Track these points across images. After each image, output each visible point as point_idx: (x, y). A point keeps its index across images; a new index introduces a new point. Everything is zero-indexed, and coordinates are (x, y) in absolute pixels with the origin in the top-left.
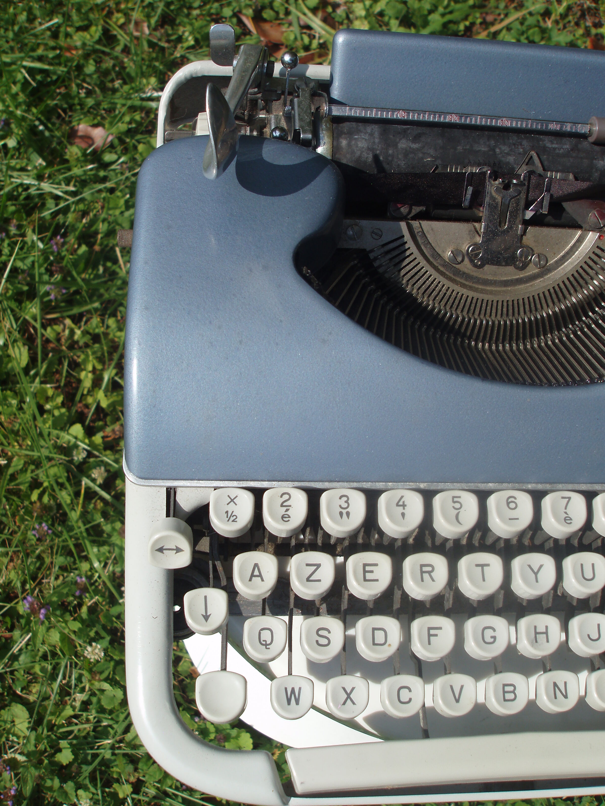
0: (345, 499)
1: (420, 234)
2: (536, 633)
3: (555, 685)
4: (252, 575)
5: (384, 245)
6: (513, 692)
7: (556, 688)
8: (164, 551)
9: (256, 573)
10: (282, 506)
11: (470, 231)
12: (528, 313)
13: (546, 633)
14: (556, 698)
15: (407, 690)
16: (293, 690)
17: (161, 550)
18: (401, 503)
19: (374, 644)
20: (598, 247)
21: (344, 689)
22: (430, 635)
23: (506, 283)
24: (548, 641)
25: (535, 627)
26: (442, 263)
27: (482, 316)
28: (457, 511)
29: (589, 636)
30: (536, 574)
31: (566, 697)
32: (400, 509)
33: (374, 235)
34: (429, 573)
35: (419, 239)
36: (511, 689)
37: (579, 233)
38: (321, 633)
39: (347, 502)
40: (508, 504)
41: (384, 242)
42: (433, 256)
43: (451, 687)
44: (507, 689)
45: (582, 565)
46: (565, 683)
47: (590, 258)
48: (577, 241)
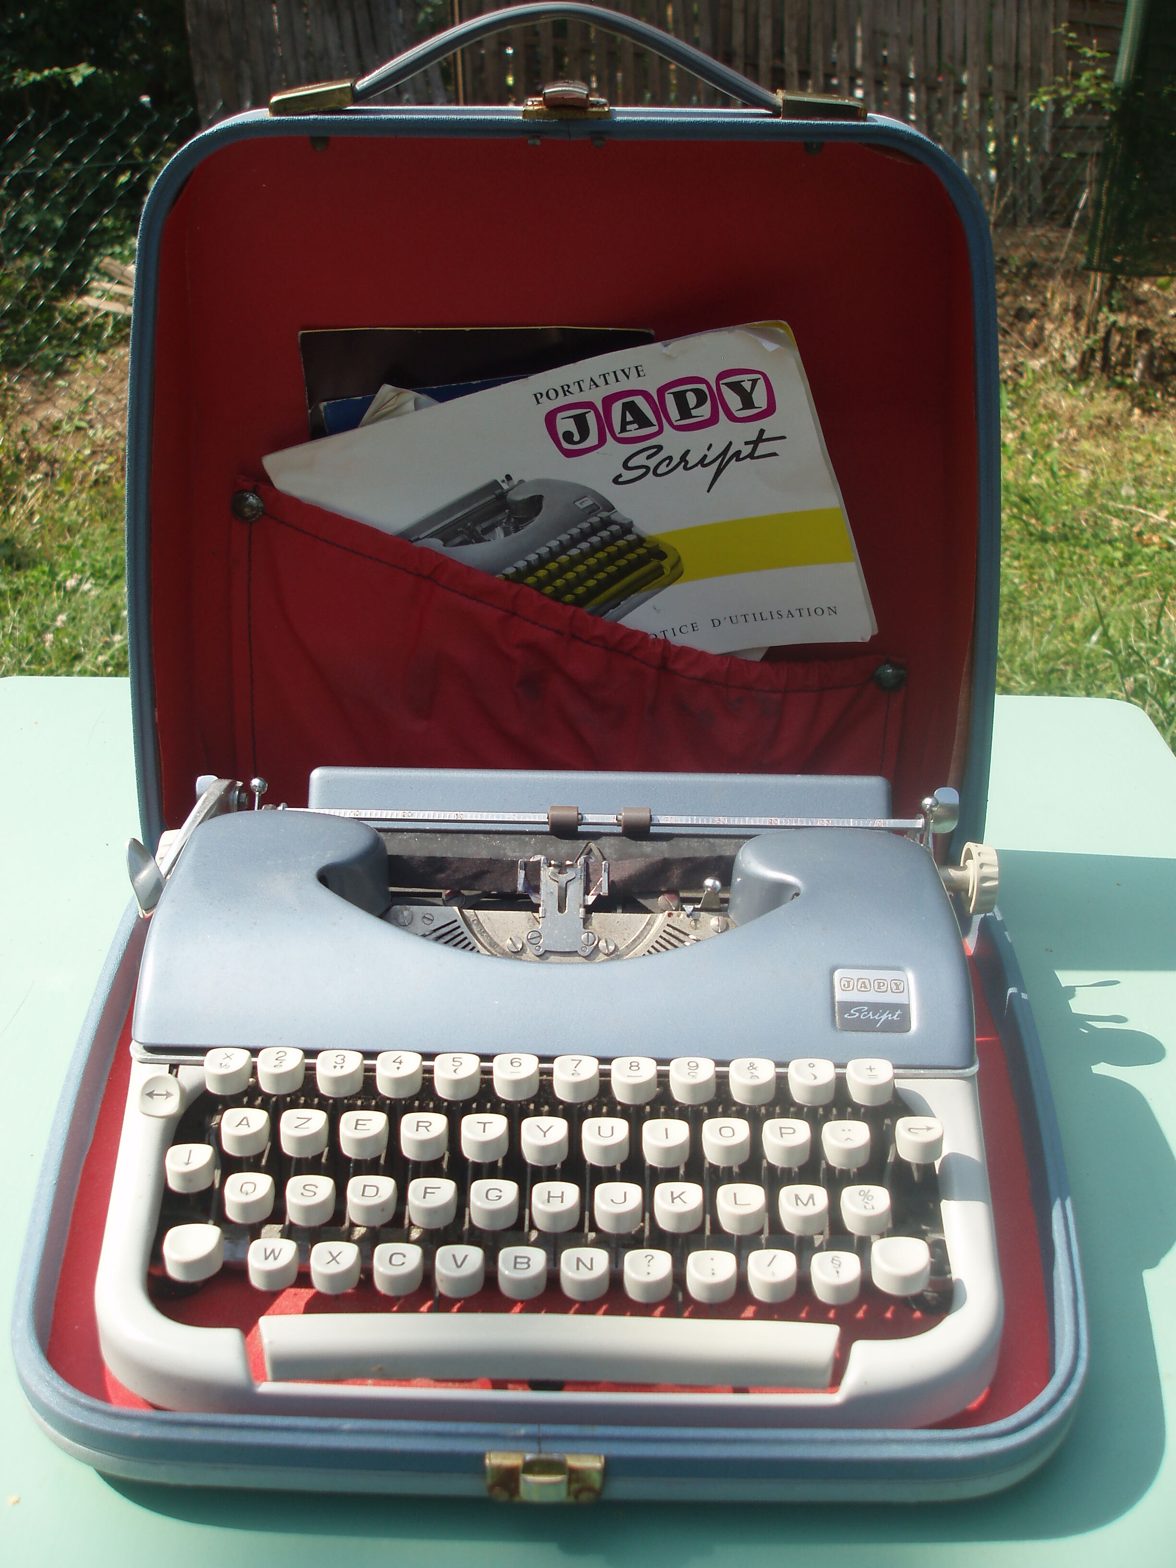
0: (342, 1057)
1: (475, 922)
2: (549, 1197)
3: (579, 1260)
4: (240, 1124)
5: (435, 931)
6: (528, 1263)
7: (580, 1263)
8: (155, 1097)
9: (245, 1122)
10: (277, 1059)
11: (529, 920)
13: (562, 1197)
14: (578, 1269)
15: (402, 1256)
16: (273, 1251)
17: (151, 1095)
18: (398, 1060)
19: (363, 1195)
20: (668, 925)
21: (330, 1253)
22: (425, 1193)
24: (562, 1202)
25: (549, 1192)
26: (501, 951)
28: (455, 1068)
29: (612, 1201)
30: (545, 1133)
31: (591, 1270)
32: (398, 1065)
33: (425, 920)
34: (426, 1127)
35: (474, 927)
36: (526, 1260)
37: (649, 915)
38: (307, 1187)
39: (343, 1059)
40: (512, 1063)
41: (436, 927)
42: (490, 945)
43: (454, 1256)
44: (519, 1260)
45: (599, 1127)
46: (592, 1259)
47: (661, 937)
48: (648, 924)
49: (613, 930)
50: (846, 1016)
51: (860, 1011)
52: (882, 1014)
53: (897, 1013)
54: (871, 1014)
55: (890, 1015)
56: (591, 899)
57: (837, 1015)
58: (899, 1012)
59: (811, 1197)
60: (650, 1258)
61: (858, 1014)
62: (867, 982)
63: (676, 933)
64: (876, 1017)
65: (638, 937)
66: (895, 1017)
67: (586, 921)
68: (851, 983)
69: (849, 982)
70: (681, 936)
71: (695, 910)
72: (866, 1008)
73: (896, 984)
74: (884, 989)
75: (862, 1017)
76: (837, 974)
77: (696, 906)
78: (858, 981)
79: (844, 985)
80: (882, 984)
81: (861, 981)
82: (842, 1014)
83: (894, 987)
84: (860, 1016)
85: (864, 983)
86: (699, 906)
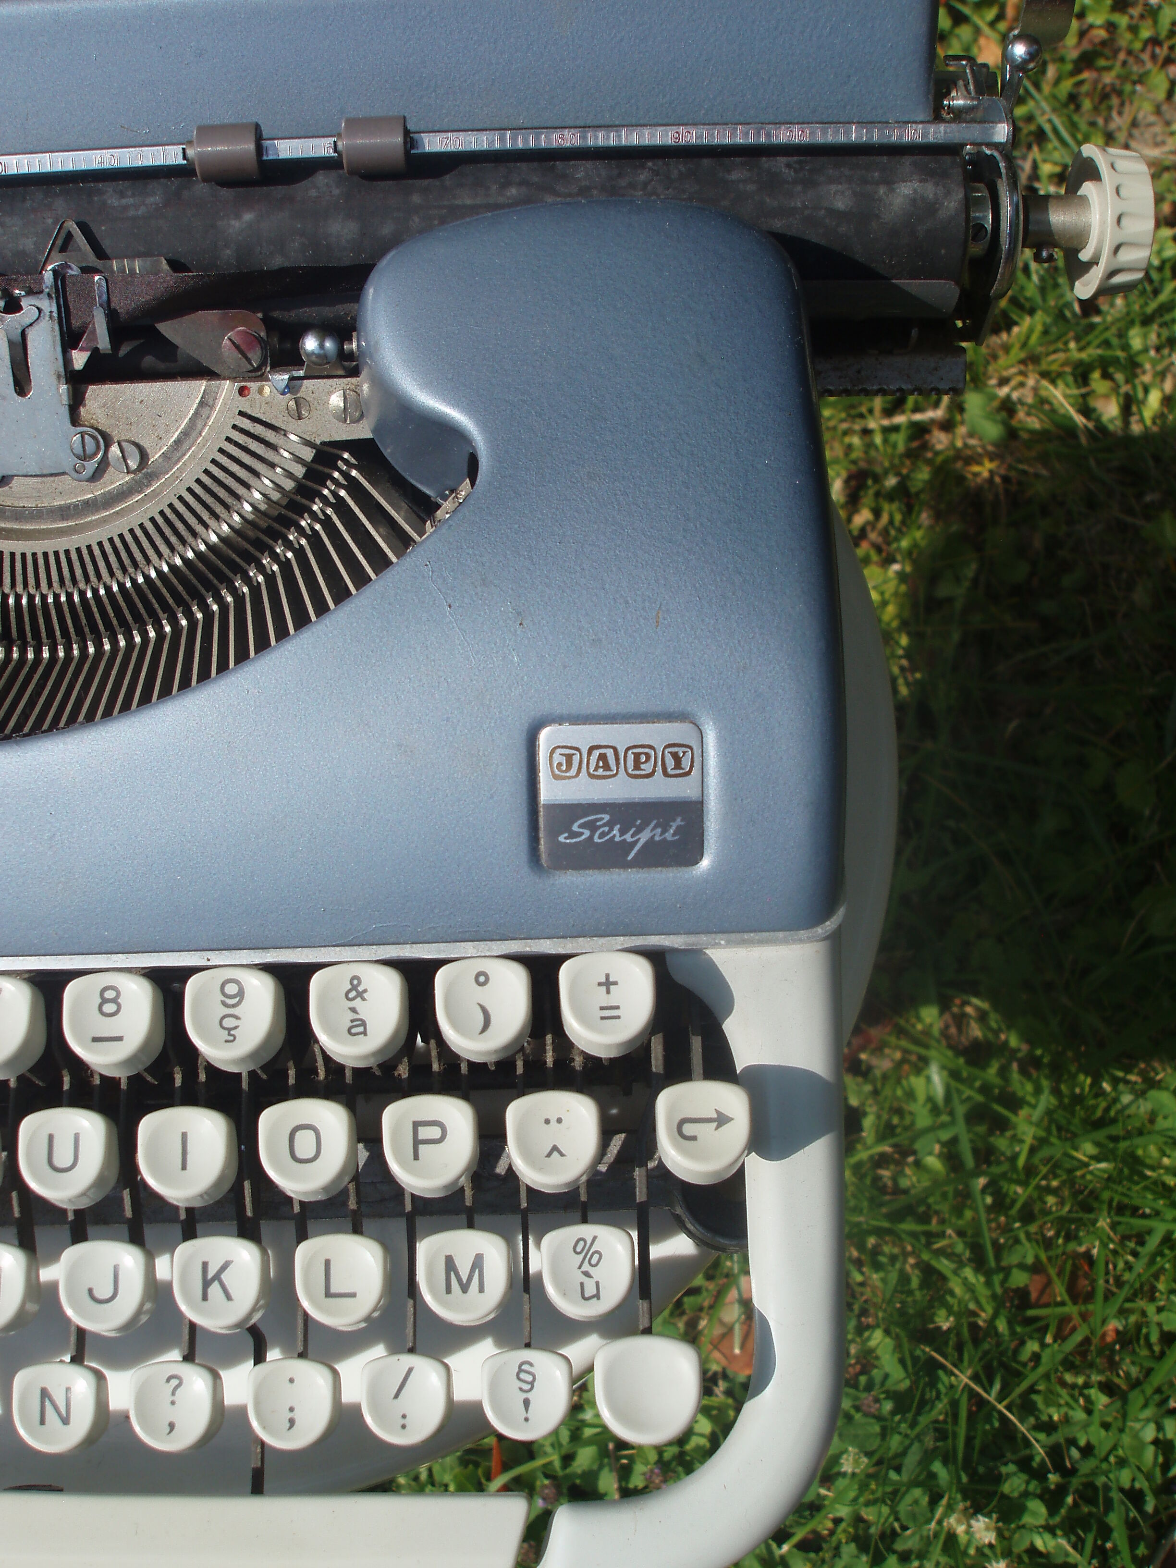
3: (45, 1394)
7: (47, 1403)
12: (118, 573)
14: (42, 1422)
20: (241, 414)
23: (64, 512)
27: (19, 589)
29: (90, 1291)
31: (66, 1421)
37: (203, 385)
45: (51, 1138)
46: (66, 1386)
47: (228, 439)
48: (202, 404)
49: (134, 419)
50: (561, 839)
51: (592, 826)
52: (639, 830)
53: (674, 825)
54: (615, 832)
55: (659, 830)
56: (79, 359)
57: (542, 834)
58: (679, 822)
59: (478, 1263)
60: (174, 1382)
61: (587, 833)
62: (610, 753)
63: (259, 430)
64: (628, 837)
65: (186, 433)
66: (669, 836)
67: (76, 402)
68: (576, 759)
69: (569, 758)
70: (269, 435)
71: (292, 379)
72: (606, 817)
73: (675, 756)
74: (647, 768)
75: (596, 839)
76: (545, 736)
77: (296, 374)
78: (590, 753)
79: (560, 764)
80: (643, 758)
81: (596, 753)
82: (553, 834)
83: (670, 762)
84: (591, 837)
85: (603, 757)
86: (301, 373)
